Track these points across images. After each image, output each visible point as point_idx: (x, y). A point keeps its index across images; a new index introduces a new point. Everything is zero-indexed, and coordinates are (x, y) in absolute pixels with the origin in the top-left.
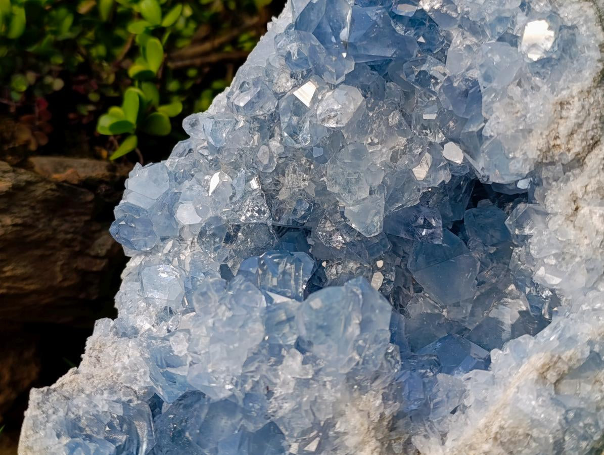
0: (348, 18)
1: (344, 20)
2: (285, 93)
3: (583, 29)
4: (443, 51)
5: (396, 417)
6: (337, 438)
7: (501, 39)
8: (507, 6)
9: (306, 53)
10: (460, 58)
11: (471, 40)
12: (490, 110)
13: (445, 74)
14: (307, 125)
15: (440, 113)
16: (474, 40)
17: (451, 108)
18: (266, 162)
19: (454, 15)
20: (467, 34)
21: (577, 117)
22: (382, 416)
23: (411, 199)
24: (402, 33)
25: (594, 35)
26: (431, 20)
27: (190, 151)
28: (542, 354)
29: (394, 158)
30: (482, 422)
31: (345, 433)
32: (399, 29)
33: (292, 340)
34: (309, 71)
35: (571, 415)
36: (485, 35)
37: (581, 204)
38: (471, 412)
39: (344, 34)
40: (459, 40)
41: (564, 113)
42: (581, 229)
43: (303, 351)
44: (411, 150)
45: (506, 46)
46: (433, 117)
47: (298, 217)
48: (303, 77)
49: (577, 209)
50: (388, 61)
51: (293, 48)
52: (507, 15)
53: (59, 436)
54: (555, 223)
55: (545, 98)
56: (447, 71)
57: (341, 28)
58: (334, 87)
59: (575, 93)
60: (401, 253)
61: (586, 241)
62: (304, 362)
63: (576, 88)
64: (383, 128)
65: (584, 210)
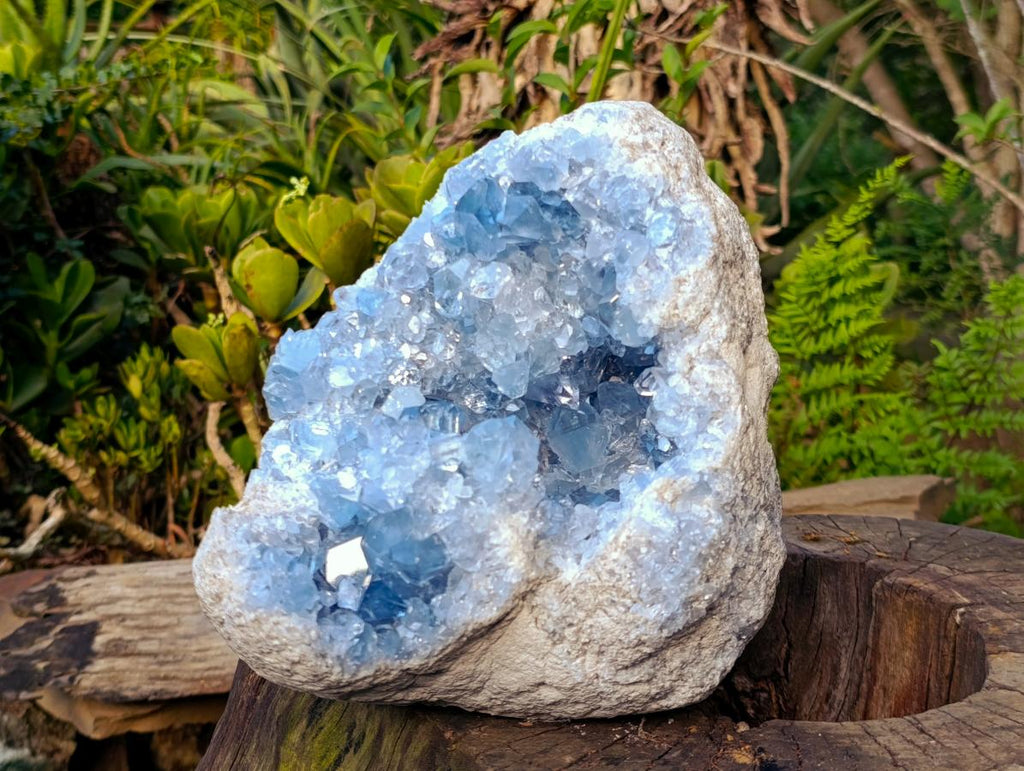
0: (504, 203)
1: (500, 205)
2: (437, 269)
3: (699, 223)
4: (583, 237)
5: (540, 536)
6: (490, 549)
7: (632, 228)
8: (639, 201)
9: (462, 233)
10: (598, 243)
11: (608, 229)
12: (623, 285)
13: (584, 257)
14: (460, 296)
15: (580, 290)
16: (611, 229)
17: (589, 286)
18: (416, 331)
19: (594, 206)
20: (605, 223)
21: (692, 291)
22: (529, 531)
23: (552, 367)
24: (549, 220)
25: (708, 228)
26: (573, 210)
27: (337, 321)
28: (661, 479)
29: (538, 329)
30: (611, 538)
31: (497, 545)
32: (547, 216)
33: (453, 468)
34: (462, 250)
35: (683, 525)
36: (619, 225)
37: (696, 363)
38: (602, 534)
39: (500, 217)
40: (597, 227)
41: (682, 288)
42: (695, 383)
43: (464, 475)
44: (553, 323)
45: (636, 235)
46: (574, 293)
47: (444, 384)
48: (457, 254)
49: (691, 368)
50: (535, 243)
51: (451, 227)
52: (639, 208)
53: (248, 542)
54: (674, 381)
55: (667, 275)
56: (587, 254)
57: (497, 212)
58: (485, 264)
59: (691, 273)
60: (538, 425)
61: (698, 393)
62: (465, 484)
63: (692, 268)
64: (530, 302)
65: (698, 368)
